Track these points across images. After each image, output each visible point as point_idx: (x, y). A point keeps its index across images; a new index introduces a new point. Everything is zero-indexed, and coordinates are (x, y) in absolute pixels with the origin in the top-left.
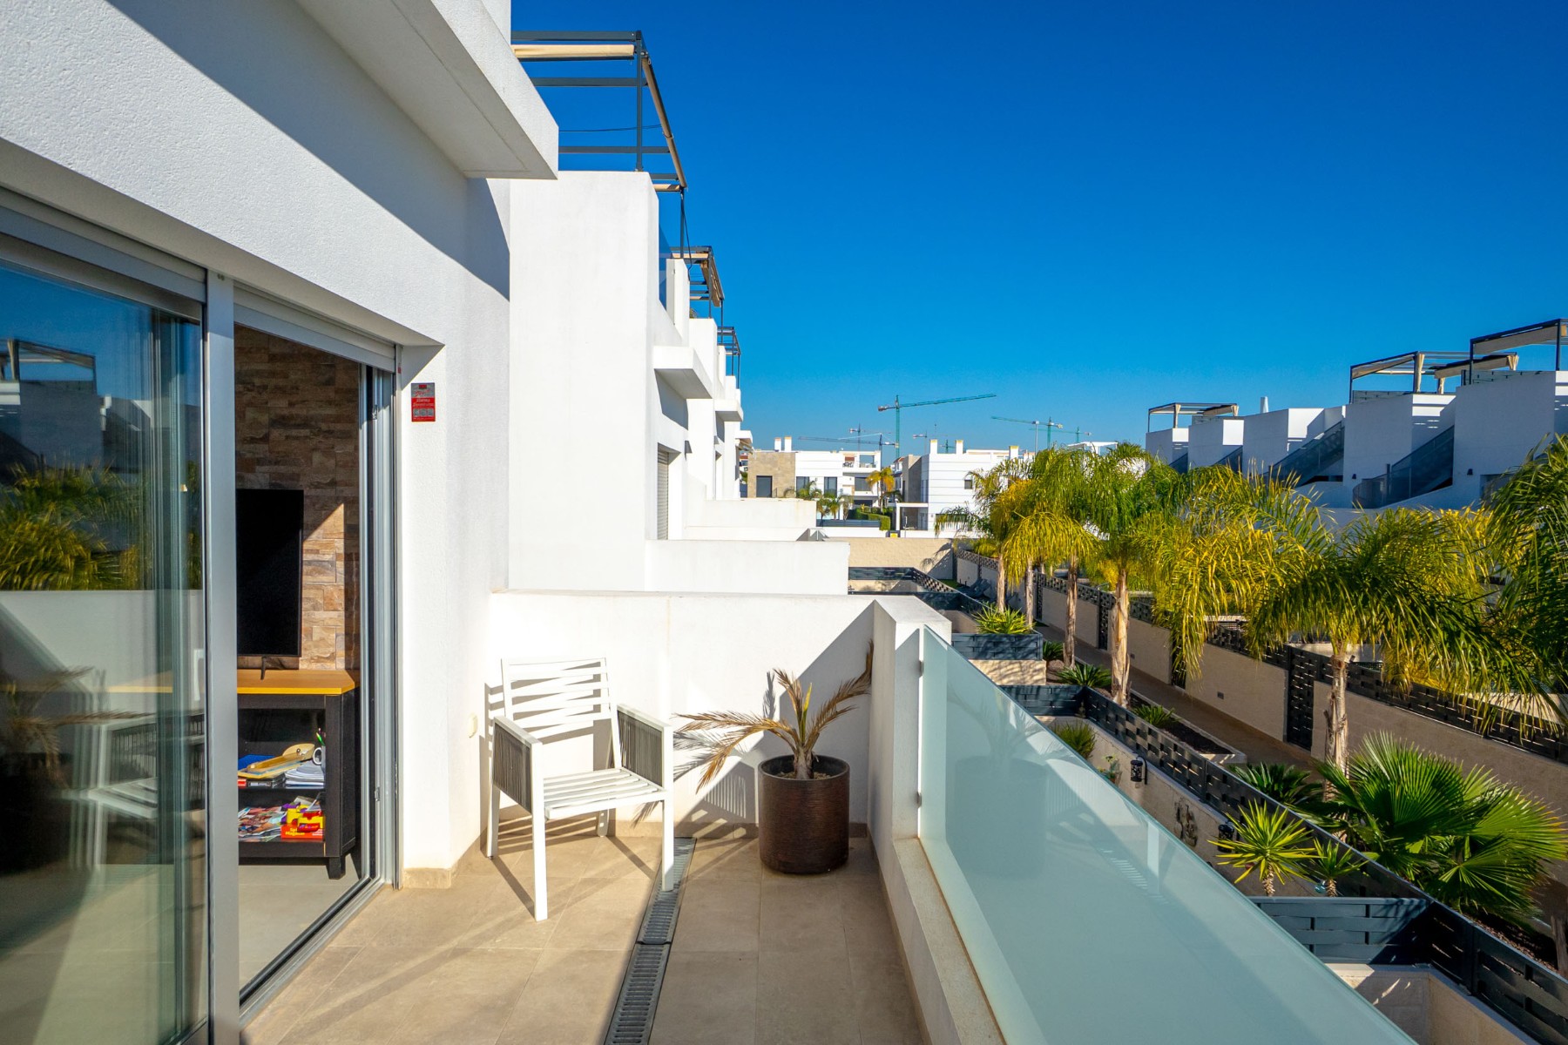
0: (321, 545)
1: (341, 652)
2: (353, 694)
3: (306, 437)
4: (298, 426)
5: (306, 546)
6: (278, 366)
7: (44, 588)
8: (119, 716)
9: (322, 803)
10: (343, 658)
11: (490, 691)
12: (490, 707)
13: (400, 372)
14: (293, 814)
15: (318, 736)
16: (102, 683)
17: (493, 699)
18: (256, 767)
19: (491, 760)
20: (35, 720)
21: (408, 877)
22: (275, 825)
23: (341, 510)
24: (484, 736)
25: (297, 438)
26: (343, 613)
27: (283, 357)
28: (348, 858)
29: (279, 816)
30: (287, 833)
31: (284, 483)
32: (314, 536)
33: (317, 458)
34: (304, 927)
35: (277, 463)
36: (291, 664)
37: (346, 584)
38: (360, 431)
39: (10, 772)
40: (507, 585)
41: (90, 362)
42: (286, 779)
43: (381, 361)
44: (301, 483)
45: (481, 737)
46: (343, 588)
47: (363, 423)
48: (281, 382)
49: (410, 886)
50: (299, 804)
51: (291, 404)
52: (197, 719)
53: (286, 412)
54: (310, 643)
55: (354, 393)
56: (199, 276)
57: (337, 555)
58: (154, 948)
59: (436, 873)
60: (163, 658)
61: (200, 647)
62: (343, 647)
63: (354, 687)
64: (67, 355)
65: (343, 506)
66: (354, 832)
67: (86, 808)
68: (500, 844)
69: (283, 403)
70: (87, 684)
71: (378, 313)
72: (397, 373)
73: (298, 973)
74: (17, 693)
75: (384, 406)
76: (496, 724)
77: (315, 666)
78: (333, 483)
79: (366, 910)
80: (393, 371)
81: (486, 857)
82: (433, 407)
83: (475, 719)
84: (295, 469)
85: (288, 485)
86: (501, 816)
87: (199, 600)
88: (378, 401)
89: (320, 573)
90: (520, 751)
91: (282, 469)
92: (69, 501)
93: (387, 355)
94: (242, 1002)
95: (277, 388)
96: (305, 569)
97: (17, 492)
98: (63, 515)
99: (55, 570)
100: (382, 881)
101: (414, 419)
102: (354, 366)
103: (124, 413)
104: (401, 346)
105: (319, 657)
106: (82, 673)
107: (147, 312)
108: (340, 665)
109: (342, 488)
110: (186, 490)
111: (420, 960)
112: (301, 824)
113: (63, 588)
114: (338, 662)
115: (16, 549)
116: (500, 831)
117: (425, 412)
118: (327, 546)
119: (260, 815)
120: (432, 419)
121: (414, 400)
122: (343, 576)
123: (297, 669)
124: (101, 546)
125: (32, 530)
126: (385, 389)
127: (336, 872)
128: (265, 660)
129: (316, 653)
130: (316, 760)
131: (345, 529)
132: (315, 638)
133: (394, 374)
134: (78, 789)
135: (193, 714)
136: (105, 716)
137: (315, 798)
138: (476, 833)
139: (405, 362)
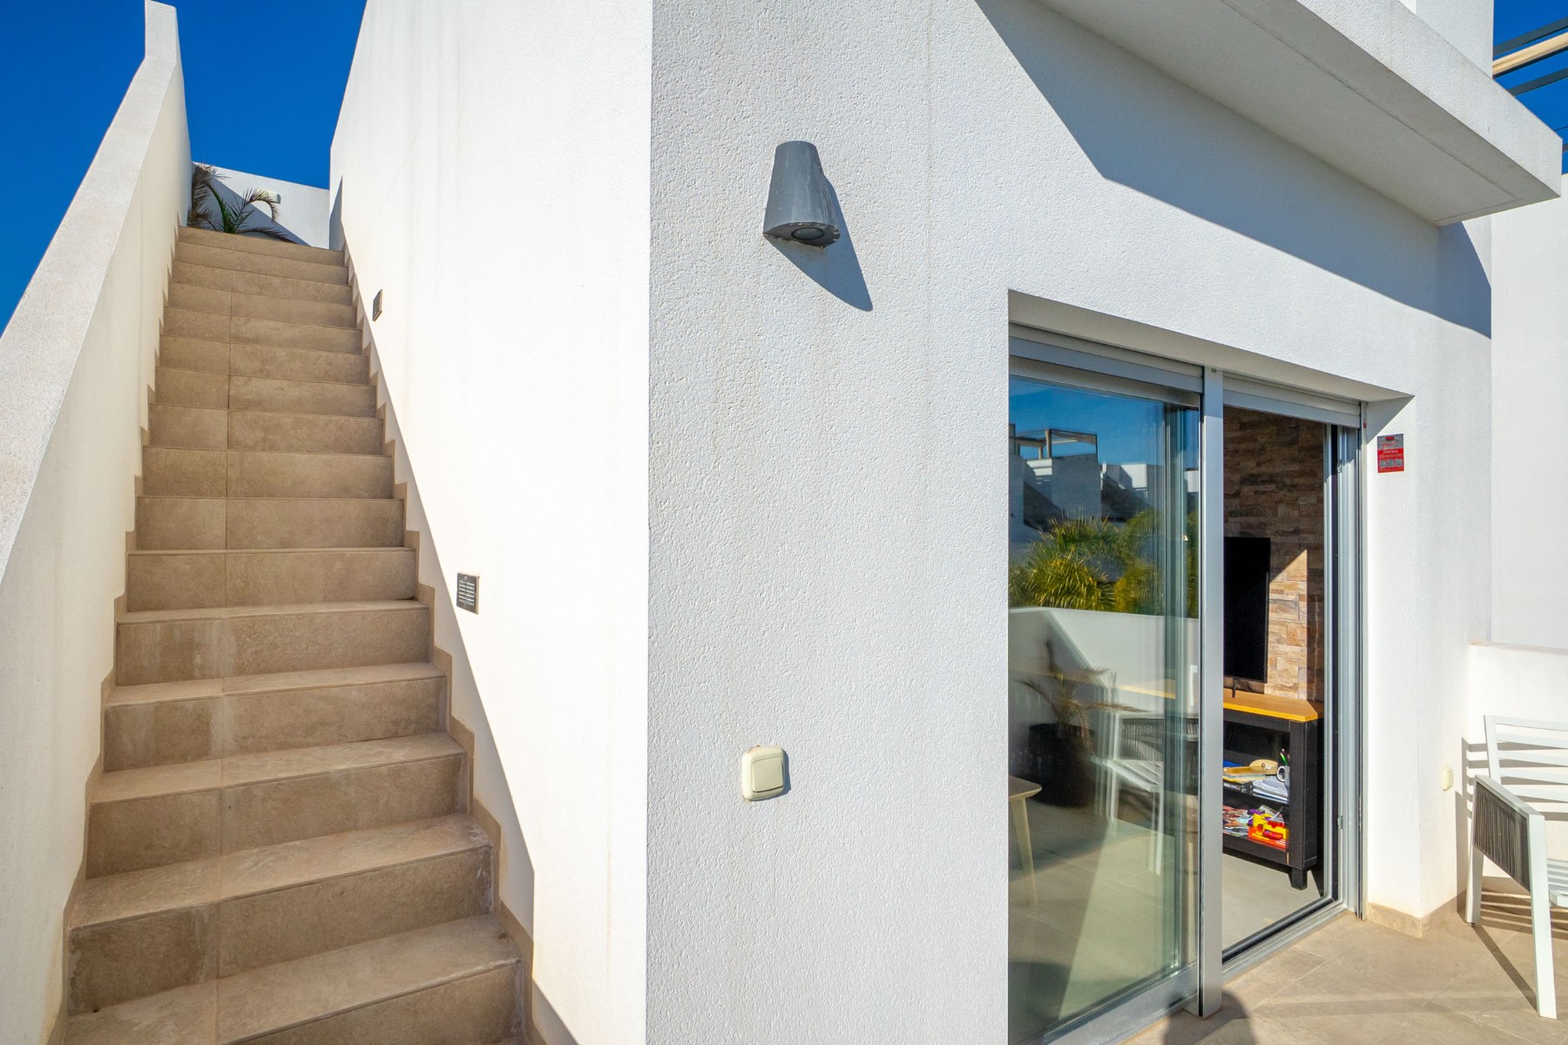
0: (1286, 586)
1: (1304, 684)
2: (1316, 724)
3: (1272, 491)
4: (1264, 482)
5: (1272, 586)
6: (1248, 432)
7: (1068, 607)
8: (1126, 709)
9: (1286, 816)
10: (1306, 690)
11: (1468, 747)
12: (1468, 764)
13: (1365, 426)
14: (1258, 819)
15: (1283, 756)
16: (1114, 681)
17: (1472, 756)
18: (1228, 771)
19: (1470, 822)
20: (1075, 702)
21: (1373, 911)
22: (1242, 825)
23: (1304, 556)
24: (1461, 792)
25: (1264, 493)
26: (1305, 649)
27: (1252, 425)
28: (1309, 873)
29: (1246, 818)
30: (1253, 834)
31: (1252, 531)
32: (1279, 578)
33: (1282, 509)
34: (1270, 922)
35: (1247, 515)
36: (1257, 689)
37: (1309, 623)
38: (1325, 484)
39: (1060, 735)
40: (1489, 638)
41: (1093, 438)
42: (1254, 787)
43: (1346, 419)
44: (1267, 532)
45: (1457, 794)
46: (1306, 626)
47: (1328, 477)
48: (1251, 446)
49: (1375, 922)
50: (1264, 812)
51: (1259, 464)
52: (1194, 722)
53: (1255, 471)
54: (1274, 672)
55: (1319, 450)
56: (1198, 372)
57: (1300, 596)
58: (1160, 895)
59: (1404, 918)
60: (1169, 671)
61: (1195, 663)
62: (1305, 679)
63: (1316, 718)
64: (1078, 435)
65: (1305, 552)
66: (1315, 851)
67: (1106, 773)
68: (1482, 913)
69: (1252, 463)
70: (1105, 680)
71: (1348, 377)
72: (1363, 429)
73: (1268, 957)
74: (1064, 680)
75: (1349, 460)
76: (1478, 783)
77: (1278, 693)
78: (1297, 532)
79: (1328, 927)
80: (1358, 427)
81: (1465, 921)
82: (1402, 458)
83: (1450, 772)
84: (1262, 519)
85: (1256, 533)
86: (1484, 885)
87: (1195, 628)
88: (1343, 457)
89: (1284, 611)
90: (1514, 820)
91: (1252, 520)
92: (1083, 544)
93: (1351, 412)
94: (1225, 960)
95: (1248, 451)
96: (1271, 606)
97: (1052, 537)
98: (1079, 554)
99: (1074, 594)
100: (1344, 906)
101: (1380, 470)
102: (1319, 426)
103: (1115, 476)
104: (1367, 403)
105: (1282, 686)
106: (1101, 672)
107: (1161, 406)
108: (1302, 695)
109: (1305, 535)
110: (1187, 539)
111: (1389, 996)
112: (1266, 830)
113: (1080, 607)
114: (1300, 693)
115: (1052, 578)
116: (1483, 900)
117: (1392, 463)
118: (1290, 587)
119: (1229, 812)
120: (1402, 469)
121: (1380, 453)
122: (1306, 615)
123: (1263, 693)
124: (1104, 578)
125: (1061, 564)
126: (1350, 443)
127: (1299, 883)
128: (1236, 681)
129: (1280, 681)
130: (1280, 777)
131: (1308, 573)
132: (1279, 667)
133: (1359, 430)
134: (1101, 757)
135: (1189, 717)
136: (1115, 706)
137: (1278, 810)
138: (1451, 893)
139: (1370, 417)
